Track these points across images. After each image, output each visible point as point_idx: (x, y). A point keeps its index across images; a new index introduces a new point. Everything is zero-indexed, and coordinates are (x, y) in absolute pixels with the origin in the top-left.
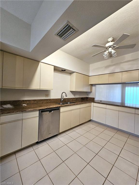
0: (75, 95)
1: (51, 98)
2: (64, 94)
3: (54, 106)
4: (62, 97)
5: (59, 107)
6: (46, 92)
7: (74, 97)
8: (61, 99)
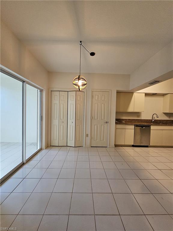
0: (170, 117)
1: (142, 119)
2: (155, 116)
3: (146, 124)
4: (153, 118)
5: (150, 125)
6: (138, 114)
7: (169, 119)
8: (152, 120)
